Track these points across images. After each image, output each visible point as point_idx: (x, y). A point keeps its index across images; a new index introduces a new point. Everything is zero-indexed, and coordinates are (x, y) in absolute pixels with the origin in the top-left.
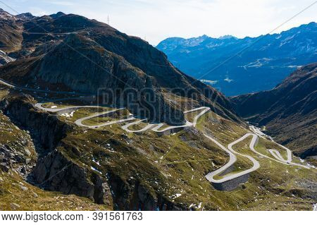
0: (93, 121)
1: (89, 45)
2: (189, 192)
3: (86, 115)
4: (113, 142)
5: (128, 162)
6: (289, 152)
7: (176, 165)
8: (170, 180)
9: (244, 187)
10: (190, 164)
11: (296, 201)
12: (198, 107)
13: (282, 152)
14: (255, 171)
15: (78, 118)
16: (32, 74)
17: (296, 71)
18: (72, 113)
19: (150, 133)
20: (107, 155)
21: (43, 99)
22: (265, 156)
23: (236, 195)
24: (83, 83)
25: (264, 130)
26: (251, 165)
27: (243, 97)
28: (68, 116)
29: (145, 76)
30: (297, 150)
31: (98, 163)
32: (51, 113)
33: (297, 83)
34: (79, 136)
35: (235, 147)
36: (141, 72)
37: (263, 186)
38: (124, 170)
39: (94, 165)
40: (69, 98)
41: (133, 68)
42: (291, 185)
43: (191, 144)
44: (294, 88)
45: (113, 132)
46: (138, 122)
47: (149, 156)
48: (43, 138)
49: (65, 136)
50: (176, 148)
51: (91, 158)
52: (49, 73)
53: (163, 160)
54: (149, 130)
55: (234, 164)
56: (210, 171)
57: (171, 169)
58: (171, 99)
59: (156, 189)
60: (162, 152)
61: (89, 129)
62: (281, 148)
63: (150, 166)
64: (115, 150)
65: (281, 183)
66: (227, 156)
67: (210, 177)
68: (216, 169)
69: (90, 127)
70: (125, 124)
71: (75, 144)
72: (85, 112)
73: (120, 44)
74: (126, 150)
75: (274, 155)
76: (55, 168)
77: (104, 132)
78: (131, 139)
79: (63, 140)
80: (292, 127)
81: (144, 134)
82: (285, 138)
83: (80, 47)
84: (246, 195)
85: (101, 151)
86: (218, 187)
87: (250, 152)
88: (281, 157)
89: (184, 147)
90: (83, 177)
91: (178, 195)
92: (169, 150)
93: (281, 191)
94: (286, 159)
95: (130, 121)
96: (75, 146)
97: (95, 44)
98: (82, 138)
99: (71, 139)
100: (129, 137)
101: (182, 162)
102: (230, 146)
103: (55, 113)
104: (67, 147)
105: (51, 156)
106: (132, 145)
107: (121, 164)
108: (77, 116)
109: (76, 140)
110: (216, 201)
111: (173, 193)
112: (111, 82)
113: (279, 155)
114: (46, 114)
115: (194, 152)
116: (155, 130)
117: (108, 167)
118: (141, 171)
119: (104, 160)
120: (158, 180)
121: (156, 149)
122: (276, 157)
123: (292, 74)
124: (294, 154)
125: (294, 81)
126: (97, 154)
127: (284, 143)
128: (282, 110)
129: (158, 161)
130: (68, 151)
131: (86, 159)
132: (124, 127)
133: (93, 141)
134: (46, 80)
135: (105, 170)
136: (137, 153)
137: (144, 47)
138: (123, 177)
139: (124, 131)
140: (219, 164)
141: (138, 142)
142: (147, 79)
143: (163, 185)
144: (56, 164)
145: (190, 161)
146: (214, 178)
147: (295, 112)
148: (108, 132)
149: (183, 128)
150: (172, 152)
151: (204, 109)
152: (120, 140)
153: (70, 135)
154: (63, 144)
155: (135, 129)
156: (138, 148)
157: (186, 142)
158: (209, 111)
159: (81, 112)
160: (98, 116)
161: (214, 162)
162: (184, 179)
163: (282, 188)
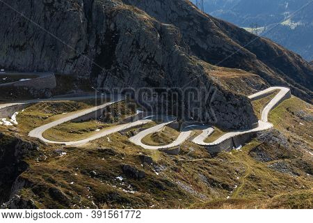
3: (44, 120)
4: (129, 173)
15: (31, 127)
18: (14, 117)
19: (192, 149)
24: (21, 48)
29: (155, 25)
34: (52, 164)
36: (146, 16)
41: (127, 7)
43: (279, 167)
45: (120, 151)
46: (159, 128)
49: (24, 166)
50: (251, 177)
54: (189, 140)
58: (218, 74)
60: (225, 187)
61: (70, 150)
64: (136, 189)
69: (68, 144)
70: (133, 134)
71: (53, 182)
72: (41, 114)
77: (102, 153)
78: (161, 163)
79: (24, 175)
81: (182, 152)
85: (111, 193)
89: (267, 175)
92: (239, 183)
95: (141, 128)
96: (53, 185)
99: (39, 172)
100: (156, 159)
104: (38, 190)
106: (166, 176)
109: (51, 172)
112: (82, 44)
116: (199, 140)
121: (212, 183)
130: (41, 196)
132: (132, 140)
133: (87, 172)
136: (180, 193)
139: (140, 148)
141: (175, 170)
142: (162, 31)
148: (111, 153)
149: (255, 135)
150: (246, 187)
151: (277, 91)
152: (140, 167)
153: (35, 164)
154: (28, 184)
155: (160, 143)
156: (178, 183)
157: (269, 164)
158: (287, 96)
159: (32, 113)
160: (73, 121)
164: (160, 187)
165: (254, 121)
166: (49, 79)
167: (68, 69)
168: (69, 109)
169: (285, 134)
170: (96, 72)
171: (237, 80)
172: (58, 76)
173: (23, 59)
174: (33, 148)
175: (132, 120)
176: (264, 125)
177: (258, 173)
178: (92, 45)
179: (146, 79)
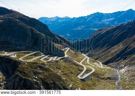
0: (27, 58)
1: (18, 23)
2: (74, 84)
3: (22, 56)
4: (40, 67)
5: (49, 75)
6: (101, 63)
7: (66, 73)
8: (66, 80)
9: (92, 79)
10: (71, 72)
11: (110, 81)
15: (19, 58)
17: (96, 31)
18: (16, 55)
19: (53, 61)
20: (39, 73)
23: (90, 82)
24: (18, 41)
25: (87, 55)
26: (92, 70)
28: (14, 57)
29: (45, 36)
31: (36, 77)
34: (24, 66)
37: (98, 77)
38: (48, 78)
39: (35, 79)
40: (12, 48)
42: (106, 76)
43: (69, 64)
44: (96, 38)
45: (39, 62)
46: (46, 57)
47: (55, 71)
49: (18, 67)
50: (64, 66)
51: (33, 75)
53: (61, 72)
54: (52, 60)
55: (86, 70)
56: (78, 74)
57: (65, 76)
59: (62, 85)
60: (59, 69)
61: (28, 62)
62: (98, 62)
63: (58, 75)
64: (42, 70)
65: (103, 75)
66: (83, 67)
67: (79, 77)
68: (80, 73)
70: (41, 58)
71: (24, 70)
72: (21, 54)
75: (96, 64)
76: (17, 83)
77: (35, 63)
78: (47, 64)
79: (18, 69)
81: (51, 62)
83: (14, 24)
84: (93, 82)
85: (37, 72)
86: (83, 80)
87: (88, 65)
89: (67, 66)
90: (33, 85)
91: (71, 86)
92: (62, 68)
93: (104, 78)
94: (100, 66)
95: (43, 57)
96: (24, 71)
97: (21, 23)
98: (26, 67)
99: (21, 68)
100: (46, 64)
101: (68, 72)
102: (81, 62)
103: (9, 56)
104: (21, 72)
106: (48, 67)
107: (46, 76)
108: (19, 56)
109: (24, 68)
110: (84, 86)
111: (69, 85)
112: (31, 40)
113: (98, 64)
114: (4, 57)
115: (71, 67)
116: (54, 59)
117: (41, 78)
118: (55, 78)
119: (38, 75)
120: (62, 81)
121: (57, 68)
123: (94, 33)
124: (102, 63)
125: (96, 35)
126: (35, 73)
128: (93, 47)
129: (59, 73)
131: (31, 76)
132: (41, 60)
133: (31, 67)
135: (40, 80)
136: (51, 71)
137: (38, 22)
138: (48, 82)
140: (81, 71)
141: (50, 66)
143: (64, 83)
145: (71, 71)
146: (81, 77)
147: (98, 47)
148: (37, 63)
149: (64, 58)
151: (67, 49)
152: (43, 66)
153: (20, 66)
154: (18, 71)
155: (47, 60)
156: (50, 69)
157: (67, 64)
158: (69, 49)
161: (79, 70)
162: (70, 79)
163: (104, 77)
164: (46, 70)
165: (64, 55)
166: (24, 47)
167: (28, 45)
169: (70, 57)
170: (33, 45)
174: (20, 62)
175: (41, 55)
176: (66, 56)
177: (65, 65)
178: (33, 40)
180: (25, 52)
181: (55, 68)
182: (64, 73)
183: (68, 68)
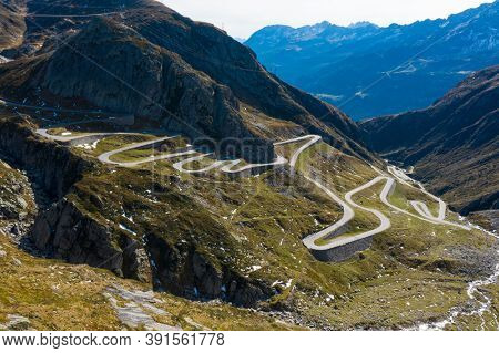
0: (128, 155)
1: (122, 36)
2: (273, 264)
3: (116, 147)
4: (157, 188)
5: (179, 217)
6: (443, 205)
7: (256, 223)
8: (245, 245)
9: (362, 257)
10: (279, 221)
11: (443, 277)
12: (302, 134)
13: (432, 205)
14: (383, 233)
15: (104, 151)
16: (34, 82)
18: (95, 143)
19: (217, 174)
20: (146, 207)
21: (50, 122)
22: (404, 211)
23: (348, 268)
24: (115, 96)
26: (376, 224)
27: (380, 121)
28: (88, 147)
29: (213, 85)
30: (458, 203)
31: (131, 220)
32: (60, 142)
33: (466, 98)
34: (103, 178)
35: (356, 197)
36: (207, 79)
37: (393, 255)
38: (172, 229)
40: (92, 120)
41: (195, 71)
42: (436, 255)
44: (461, 107)
46: (199, 157)
47: (213, 210)
48: (48, 181)
49: (80, 178)
50: (258, 197)
51: (120, 212)
52: (60, 81)
53: (236, 215)
55: (350, 222)
56: (310, 233)
57: (248, 229)
58: (258, 122)
59: (221, 258)
60: (235, 203)
61: (119, 169)
62: (430, 199)
63: (213, 224)
64: (159, 199)
65: (421, 250)
66: (340, 210)
67: (310, 242)
68: (320, 229)
69: (120, 164)
70: (178, 161)
71: (96, 190)
72: (116, 142)
73: (180, 35)
74: (176, 200)
75: (418, 210)
76: (64, 227)
77: (143, 172)
79: (77, 184)
80: (455, 167)
81: (208, 176)
82: (442, 184)
83: (109, 39)
84: (363, 268)
85: (137, 202)
86: (320, 256)
87: (379, 205)
88: (428, 212)
89: (272, 196)
90: (104, 239)
91: (256, 268)
92: (247, 200)
93: (420, 262)
94: (436, 215)
95: (187, 156)
96: (94, 193)
97: (133, 34)
98: (107, 181)
99: (89, 183)
101: (266, 218)
102: (348, 196)
103: (67, 143)
104: (82, 195)
105: (58, 207)
106: (187, 193)
107: (167, 220)
108: (102, 149)
109: (98, 184)
110: (315, 277)
111: (248, 264)
112: (158, 95)
113: (426, 209)
114: (52, 145)
115: (286, 203)
116: (226, 169)
117: (146, 225)
118: (198, 231)
119: (140, 214)
120: (225, 245)
121: (225, 199)
122: (421, 212)
123: (460, 84)
124: (450, 208)
125: (466, 93)
126: (130, 206)
127: (439, 193)
128: (441, 141)
129: (228, 217)
130: (83, 200)
131: (112, 214)
132: (175, 166)
133: (125, 186)
134: (57, 92)
135: (141, 230)
136: (193, 205)
137: (218, 40)
138: (170, 241)
139: (176, 170)
140: (325, 222)
142: (217, 90)
143: (233, 252)
144: (65, 219)
145: (280, 216)
146: (315, 243)
147: (461, 143)
148: (149, 173)
149: (271, 167)
150: (251, 204)
152: (168, 184)
153: (89, 176)
155: (194, 169)
156: (196, 198)
159: (110, 142)
160: (136, 149)
161: (318, 219)
162: (268, 244)
163: (422, 258)
164: (178, 199)
166: (131, 119)
167: (145, 112)
168: (137, 140)
171: (283, 129)
172: (136, 117)
173: (114, 103)
175: (181, 151)
177: (265, 195)
178: (165, 96)
179: (199, 123)
180: (130, 136)
181: (218, 199)
182: (248, 220)
183: (272, 204)
